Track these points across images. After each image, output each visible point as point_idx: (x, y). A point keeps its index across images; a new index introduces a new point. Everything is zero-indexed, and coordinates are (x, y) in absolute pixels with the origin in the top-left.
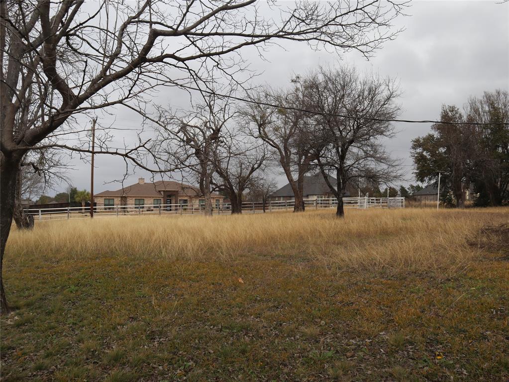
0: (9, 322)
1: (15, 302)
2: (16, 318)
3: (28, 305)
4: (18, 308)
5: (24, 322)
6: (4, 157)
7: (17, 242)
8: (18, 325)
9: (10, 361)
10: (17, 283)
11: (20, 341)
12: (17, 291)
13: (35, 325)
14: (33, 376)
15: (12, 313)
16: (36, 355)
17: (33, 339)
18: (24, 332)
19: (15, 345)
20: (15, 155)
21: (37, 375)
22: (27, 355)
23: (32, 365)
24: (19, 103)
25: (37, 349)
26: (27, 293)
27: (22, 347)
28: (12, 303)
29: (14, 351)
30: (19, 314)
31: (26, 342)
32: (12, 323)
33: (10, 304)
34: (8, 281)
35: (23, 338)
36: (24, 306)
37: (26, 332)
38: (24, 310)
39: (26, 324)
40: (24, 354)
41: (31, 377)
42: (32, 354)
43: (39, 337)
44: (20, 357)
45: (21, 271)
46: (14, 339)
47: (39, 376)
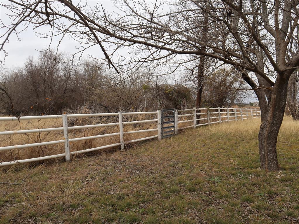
0: (278, 177)
1: (283, 165)
2: (283, 175)
3: (291, 169)
4: (285, 169)
5: (286, 180)
6: (279, 76)
7: (291, 128)
8: (283, 181)
9: (274, 202)
10: (287, 153)
11: (282, 192)
12: (287, 158)
13: (293, 183)
14: (285, 219)
15: (281, 172)
16: (290, 204)
17: (291, 193)
18: (286, 186)
19: (278, 193)
20: (286, 74)
21: (288, 220)
22: (284, 202)
23: (286, 210)
24: (289, 40)
25: (291, 200)
26: (292, 161)
27: (282, 196)
28: (281, 165)
29: (277, 196)
30: (285, 173)
31: (285, 193)
32: (279, 178)
33: (281, 166)
34: (282, 150)
35: (284, 190)
36: (289, 169)
37: (286, 187)
38: (288, 171)
39: (288, 181)
40: (283, 201)
41: (283, 218)
42: (287, 203)
43: (294, 193)
44: (280, 202)
45: (291, 146)
46: (279, 189)
47: (289, 220)
